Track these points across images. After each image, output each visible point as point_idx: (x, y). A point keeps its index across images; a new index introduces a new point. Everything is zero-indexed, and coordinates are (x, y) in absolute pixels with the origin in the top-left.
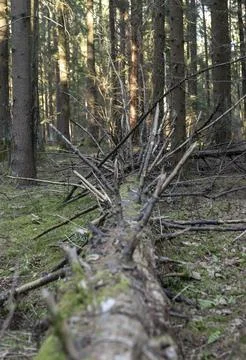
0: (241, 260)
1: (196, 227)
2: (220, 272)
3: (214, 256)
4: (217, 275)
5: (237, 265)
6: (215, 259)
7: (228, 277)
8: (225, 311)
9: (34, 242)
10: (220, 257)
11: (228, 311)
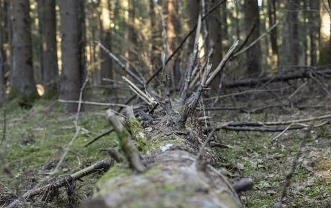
0: (281, 155)
1: (238, 128)
2: (262, 164)
3: (255, 153)
4: (260, 166)
5: (278, 158)
6: (257, 155)
7: (269, 167)
8: (270, 192)
9: (84, 149)
10: (262, 154)
11: (273, 192)
